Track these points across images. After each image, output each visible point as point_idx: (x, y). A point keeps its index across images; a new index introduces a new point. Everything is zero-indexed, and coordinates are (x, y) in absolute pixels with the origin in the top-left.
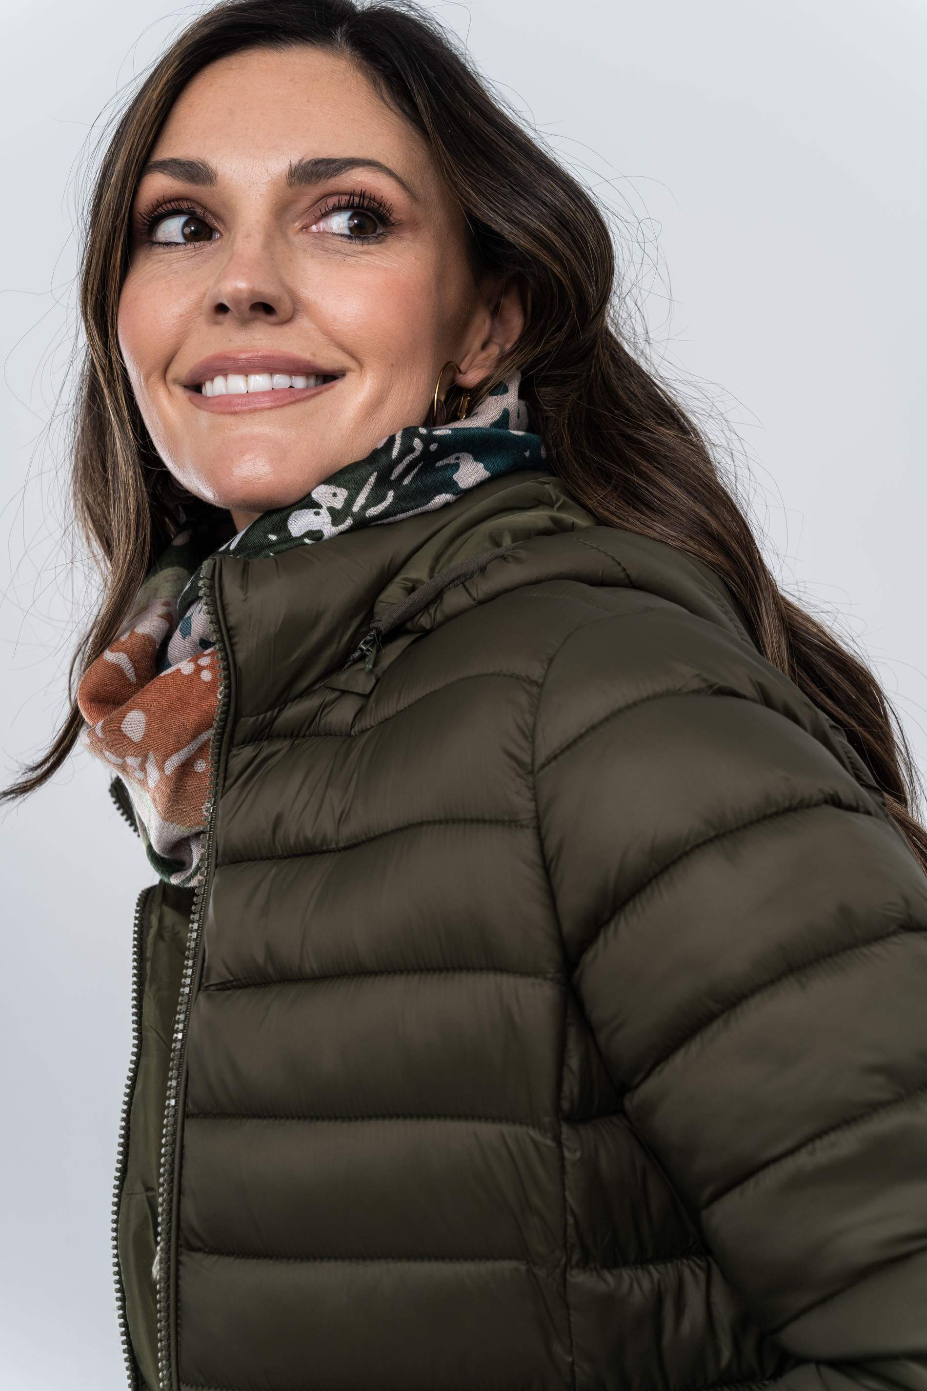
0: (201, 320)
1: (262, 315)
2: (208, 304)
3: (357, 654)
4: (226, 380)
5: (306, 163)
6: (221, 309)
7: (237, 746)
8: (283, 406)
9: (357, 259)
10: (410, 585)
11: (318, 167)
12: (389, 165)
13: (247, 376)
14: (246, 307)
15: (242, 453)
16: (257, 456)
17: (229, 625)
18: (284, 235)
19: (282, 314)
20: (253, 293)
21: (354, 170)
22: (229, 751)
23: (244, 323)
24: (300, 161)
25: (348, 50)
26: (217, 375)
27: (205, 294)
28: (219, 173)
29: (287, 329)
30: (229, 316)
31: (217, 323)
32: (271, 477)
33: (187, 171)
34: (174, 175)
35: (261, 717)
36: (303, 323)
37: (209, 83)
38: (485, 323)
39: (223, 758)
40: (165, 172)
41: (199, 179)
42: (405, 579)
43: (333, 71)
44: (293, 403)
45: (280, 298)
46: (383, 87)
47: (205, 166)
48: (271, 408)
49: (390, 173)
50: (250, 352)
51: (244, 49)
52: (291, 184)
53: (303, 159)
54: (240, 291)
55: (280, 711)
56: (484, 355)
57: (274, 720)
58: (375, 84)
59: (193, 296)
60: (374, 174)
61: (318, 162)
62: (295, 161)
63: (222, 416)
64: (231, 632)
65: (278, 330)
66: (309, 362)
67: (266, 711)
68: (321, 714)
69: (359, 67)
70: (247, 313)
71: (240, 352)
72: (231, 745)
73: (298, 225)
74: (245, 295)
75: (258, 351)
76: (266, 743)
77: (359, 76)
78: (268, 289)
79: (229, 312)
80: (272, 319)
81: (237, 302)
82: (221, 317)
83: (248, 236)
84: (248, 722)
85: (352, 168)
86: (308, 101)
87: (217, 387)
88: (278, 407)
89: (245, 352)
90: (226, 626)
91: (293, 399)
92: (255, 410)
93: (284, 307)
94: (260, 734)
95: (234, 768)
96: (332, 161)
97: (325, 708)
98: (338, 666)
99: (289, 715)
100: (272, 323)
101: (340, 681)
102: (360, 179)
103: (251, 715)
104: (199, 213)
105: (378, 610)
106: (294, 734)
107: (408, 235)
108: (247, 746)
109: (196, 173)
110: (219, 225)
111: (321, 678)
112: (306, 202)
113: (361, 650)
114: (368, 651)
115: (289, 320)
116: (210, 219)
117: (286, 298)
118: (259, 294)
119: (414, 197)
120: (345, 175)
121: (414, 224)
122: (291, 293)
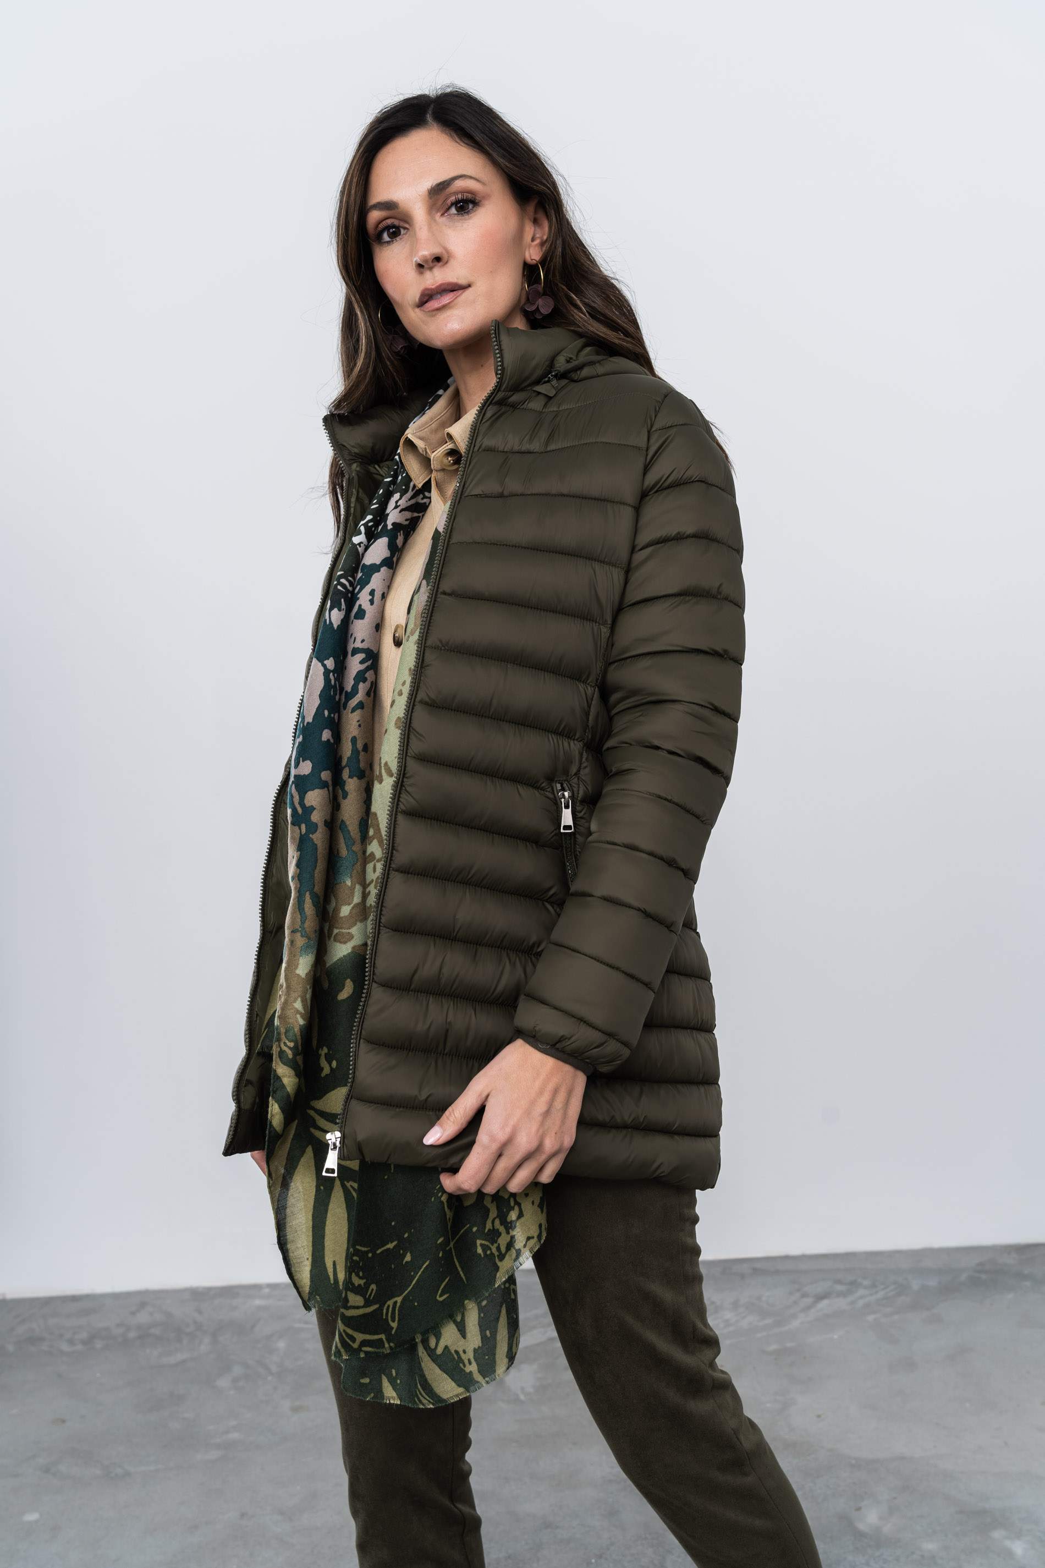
0: (414, 273)
1: (436, 263)
2: (414, 264)
3: (546, 379)
5: (433, 188)
6: (420, 266)
8: (453, 300)
10: (568, 359)
11: (439, 187)
12: (470, 173)
14: (431, 262)
18: (435, 221)
19: (445, 261)
22: (488, 406)
24: (431, 188)
25: (435, 125)
27: (412, 262)
28: (399, 203)
29: (447, 267)
30: (424, 268)
31: (420, 273)
33: (386, 206)
34: (380, 209)
36: (452, 262)
38: (531, 228)
40: (376, 209)
41: (392, 208)
43: (432, 138)
45: (442, 252)
46: (455, 137)
47: (392, 201)
49: (471, 177)
52: (430, 198)
53: (431, 186)
54: (428, 254)
56: (535, 244)
57: (510, 397)
58: (451, 136)
59: (406, 262)
60: (464, 181)
61: (438, 185)
62: (429, 189)
65: (444, 269)
66: (457, 283)
67: (509, 392)
69: (442, 131)
70: (432, 265)
73: (439, 214)
74: (430, 256)
75: (438, 283)
76: (503, 407)
77: (444, 135)
78: (436, 250)
79: (424, 266)
80: (441, 264)
81: (428, 260)
82: (420, 270)
84: (500, 395)
85: (454, 182)
89: (433, 285)
93: (445, 257)
94: (501, 403)
95: (489, 414)
96: (444, 182)
97: (529, 399)
98: (538, 382)
99: (515, 398)
100: (440, 267)
101: (538, 388)
102: (459, 184)
103: (504, 391)
104: (396, 222)
105: (555, 363)
106: (514, 406)
107: (486, 202)
108: (495, 407)
109: (389, 206)
110: (407, 226)
111: (529, 385)
112: (440, 203)
113: (549, 378)
114: (552, 379)
115: (447, 262)
116: (402, 224)
117: (444, 252)
118: (435, 253)
119: (483, 183)
120: (452, 185)
121: (487, 196)
122: (445, 249)
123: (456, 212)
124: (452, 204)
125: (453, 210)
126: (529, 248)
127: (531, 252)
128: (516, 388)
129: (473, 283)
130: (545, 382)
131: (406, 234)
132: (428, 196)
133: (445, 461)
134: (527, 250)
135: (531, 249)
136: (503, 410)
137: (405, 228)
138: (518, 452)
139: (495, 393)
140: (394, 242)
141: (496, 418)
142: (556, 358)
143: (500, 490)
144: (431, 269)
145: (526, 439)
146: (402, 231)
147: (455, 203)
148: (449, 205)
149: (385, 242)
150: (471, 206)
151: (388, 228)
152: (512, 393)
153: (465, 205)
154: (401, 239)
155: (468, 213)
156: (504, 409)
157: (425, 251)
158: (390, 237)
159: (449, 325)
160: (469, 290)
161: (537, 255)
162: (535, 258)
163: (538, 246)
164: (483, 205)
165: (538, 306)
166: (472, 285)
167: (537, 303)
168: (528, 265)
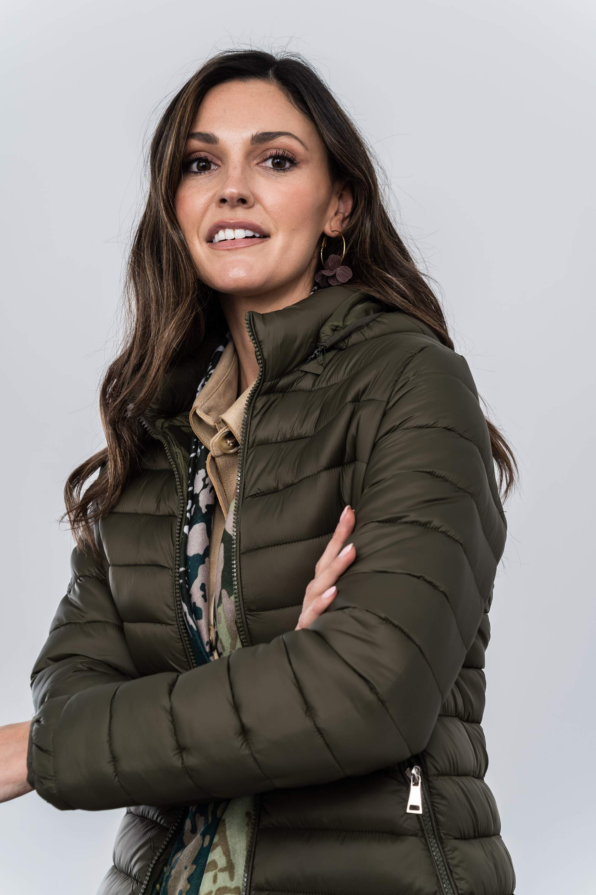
0: (214, 205)
1: (241, 203)
2: (217, 198)
3: (313, 356)
4: (225, 233)
5: (259, 134)
6: (223, 201)
7: (261, 395)
9: (282, 179)
10: (334, 328)
11: (265, 136)
12: (296, 135)
13: (234, 230)
14: (235, 201)
15: (233, 268)
16: (240, 269)
17: (259, 340)
18: (250, 166)
19: (250, 204)
20: (239, 194)
22: (257, 398)
23: (233, 207)
24: (257, 133)
25: (275, 81)
26: (220, 230)
27: (216, 194)
28: (220, 139)
29: (251, 210)
30: (227, 203)
31: (220, 207)
33: (206, 138)
34: (199, 140)
35: (273, 382)
36: (258, 207)
37: (213, 97)
38: (336, 203)
39: (253, 401)
40: (195, 138)
41: (211, 141)
42: (332, 325)
43: (269, 91)
44: (253, 245)
45: (249, 196)
46: (291, 97)
47: (213, 136)
48: (244, 247)
49: (296, 138)
50: (234, 220)
52: (252, 144)
54: (234, 193)
55: (280, 380)
56: (336, 218)
57: (277, 383)
58: (288, 96)
59: (210, 194)
60: (290, 139)
61: (264, 134)
62: (254, 134)
63: (224, 251)
64: (260, 344)
65: (247, 211)
66: (259, 226)
67: (275, 380)
68: (298, 380)
69: (280, 89)
70: (235, 203)
71: (231, 220)
72: (258, 395)
73: (255, 162)
74: (236, 195)
75: (238, 219)
76: (272, 395)
77: (281, 92)
78: (245, 193)
79: (227, 202)
80: (245, 206)
81: (232, 198)
82: (222, 205)
83: (235, 168)
84: (267, 384)
85: (280, 136)
86: (259, 105)
87: (221, 235)
88: (247, 247)
90: (258, 341)
91: (253, 243)
92: (237, 248)
93: (251, 200)
94: (271, 391)
95: (259, 405)
96: (269, 134)
97: (298, 379)
98: (305, 360)
99: (283, 382)
100: (246, 208)
101: (306, 368)
102: (283, 141)
103: (269, 381)
104: (210, 157)
105: (321, 337)
106: (284, 390)
107: (304, 166)
108: (265, 397)
109: (209, 139)
110: (219, 163)
111: (297, 366)
112: (259, 151)
113: (316, 354)
114: (319, 355)
115: (252, 206)
116: (215, 160)
117: (251, 197)
118: (242, 195)
119: (306, 148)
120: (276, 140)
121: (306, 161)
122: (253, 194)
123: (271, 166)
124: (271, 157)
125: (269, 163)
126: (331, 221)
127: (332, 224)
128: (283, 374)
129: (273, 234)
130: (312, 359)
131: (216, 170)
132: (251, 141)
133: (225, 445)
134: (329, 221)
135: (332, 222)
136: (272, 400)
137: (216, 164)
138: (290, 440)
139: (261, 385)
140: (202, 174)
141: (267, 410)
142: (322, 330)
143: (275, 485)
145: (296, 423)
146: (213, 167)
147: (274, 157)
148: (268, 156)
149: (192, 172)
150: (288, 165)
151: (200, 160)
152: (278, 379)
153: (282, 162)
154: (209, 173)
155: (284, 170)
156: (273, 397)
157: (231, 191)
158: (198, 169)
159: (236, 269)
160: (268, 240)
161: (335, 230)
162: (333, 231)
163: (338, 222)
164: (300, 168)
165: (335, 273)
166: (271, 237)
167: (335, 271)
168: (327, 235)
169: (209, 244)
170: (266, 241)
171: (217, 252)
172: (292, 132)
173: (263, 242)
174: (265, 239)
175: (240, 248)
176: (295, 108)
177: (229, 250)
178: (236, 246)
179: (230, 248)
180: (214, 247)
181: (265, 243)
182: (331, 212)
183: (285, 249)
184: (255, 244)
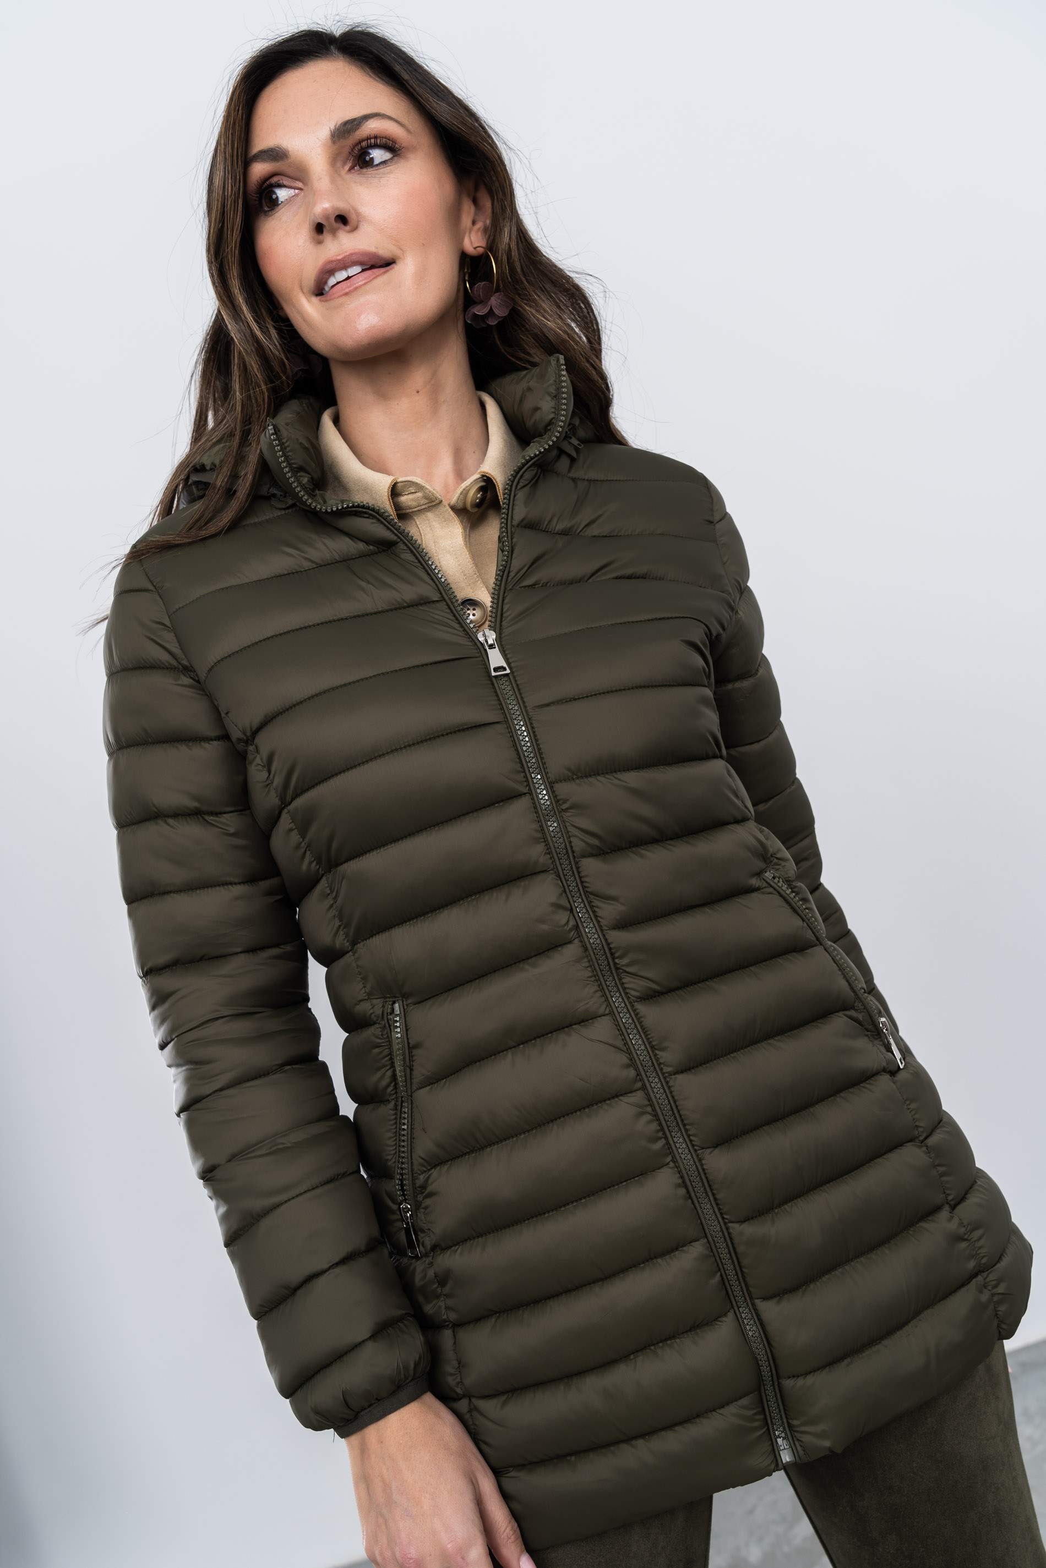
1: (342, 225)
2: (311, 226)
4: (335, 275)
5: (339, 127)
6: (319, 228)
8: (371, 281)
11: (347, 126)
12: (388, 114)
13: (346, 269)
14: (332, 220)
15: (359, 315)
19: (353, 224)
20: (334, 208)
21: (368, 122)
25: (341, 56)
26: (329, 275)
27: (308, 218)
28: (290, 149)
29: (356, 234)
30: (325, 231)
31: (319, 240)
32: (380, 323)
33: (271, 155)
34: (264, 160)
36: (364, 228)
38: (469, 207)
41: (279, 158)
43: (337, 69)
44: (374, 278)
45: (349, 211)
46: (368, 69)
47: (280, 148)
48: (365, 284)
49: (390, 118)
50: (342, 254)
51: (280, 74)
52: (334, 143)
53: (336, 125)
54: (326, 209)
56: (475, 230)
58: (362, 68)
60: (383, 122)
61: (346, 123)
62: (333, 128)
63: (341, 300)
65: (352, 235)
69: (351, 65)
70: (335, 226)
71: (337, 256)
73: (347, 167)
74: (331, 212)
75: (346, 252)
77: (353, 68)
78: (342, 205)
79: (324, 228)
80: (348, 228)
81: (329, 219)
82: (320, 235)
83: (320, 180)
88: (368, 282)
89: (339, 255)
92: (356, 288)
93: (352, 218)
96: (354, 120)
100: (350, 231)
102: (373, 126)
107: (411, 156)
109: (276, 154)
112: (346, 151)
115: (356, 228)
116: (291, 182)
117: (351, 209)
118: (337, 209)
119: (408, 131)
120: (363, 127)
121: (412, 149)
122: (353, 208)
126: (470, 232)
127: (472, 238)
129: (399, 258)
131: (299, 194)
132: (332, 139)
134: (467, 234)
135: (471, 236)
137: (298, 187)
144: (334, 232)
150: (388, 155)
157: (324, 206)
159: (363, 317)
160: (393, 268)
161: (478, 245)
162: (475, 248)
163: (480, 233)
164: (406, 158)
165: (491, 307)
166: (397, 262)
167: (489, 303)
168: (468, 255)
169: (319, 298)
170: (391, 269)
171: (333, 303)
172: (382, 112)
173: (385, 272)
174: (388, 268)
175: (360, 286)
176: (377, 80)
177: (346, 294)
178: (355, 286)
179: (347, 290)
180: (328, 298)
181: (391, 271)
182: (466, 220)
183: (420, 276)
184: (378, 276)
